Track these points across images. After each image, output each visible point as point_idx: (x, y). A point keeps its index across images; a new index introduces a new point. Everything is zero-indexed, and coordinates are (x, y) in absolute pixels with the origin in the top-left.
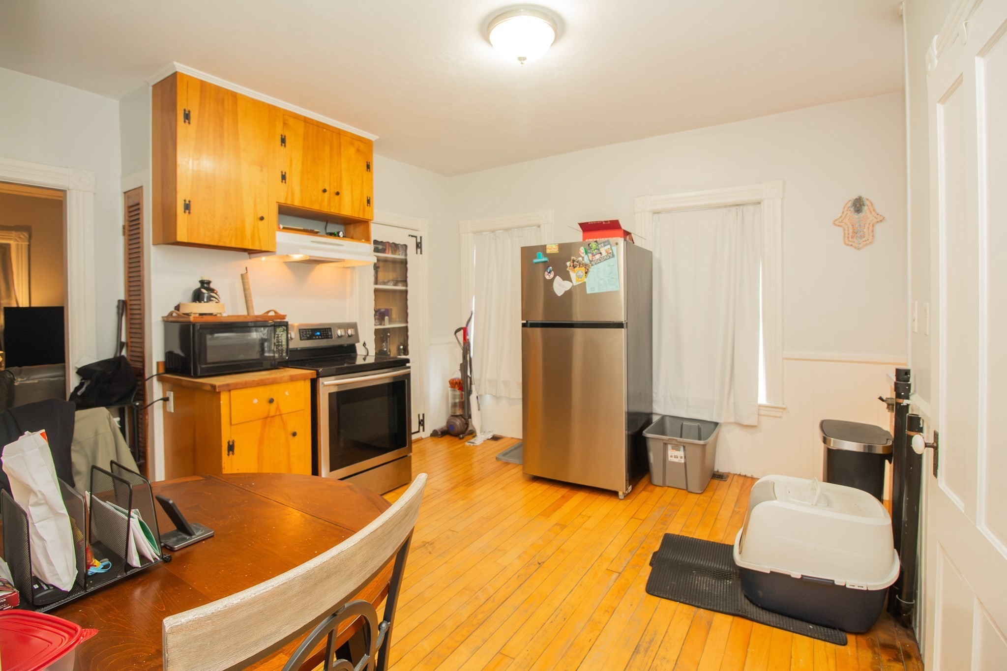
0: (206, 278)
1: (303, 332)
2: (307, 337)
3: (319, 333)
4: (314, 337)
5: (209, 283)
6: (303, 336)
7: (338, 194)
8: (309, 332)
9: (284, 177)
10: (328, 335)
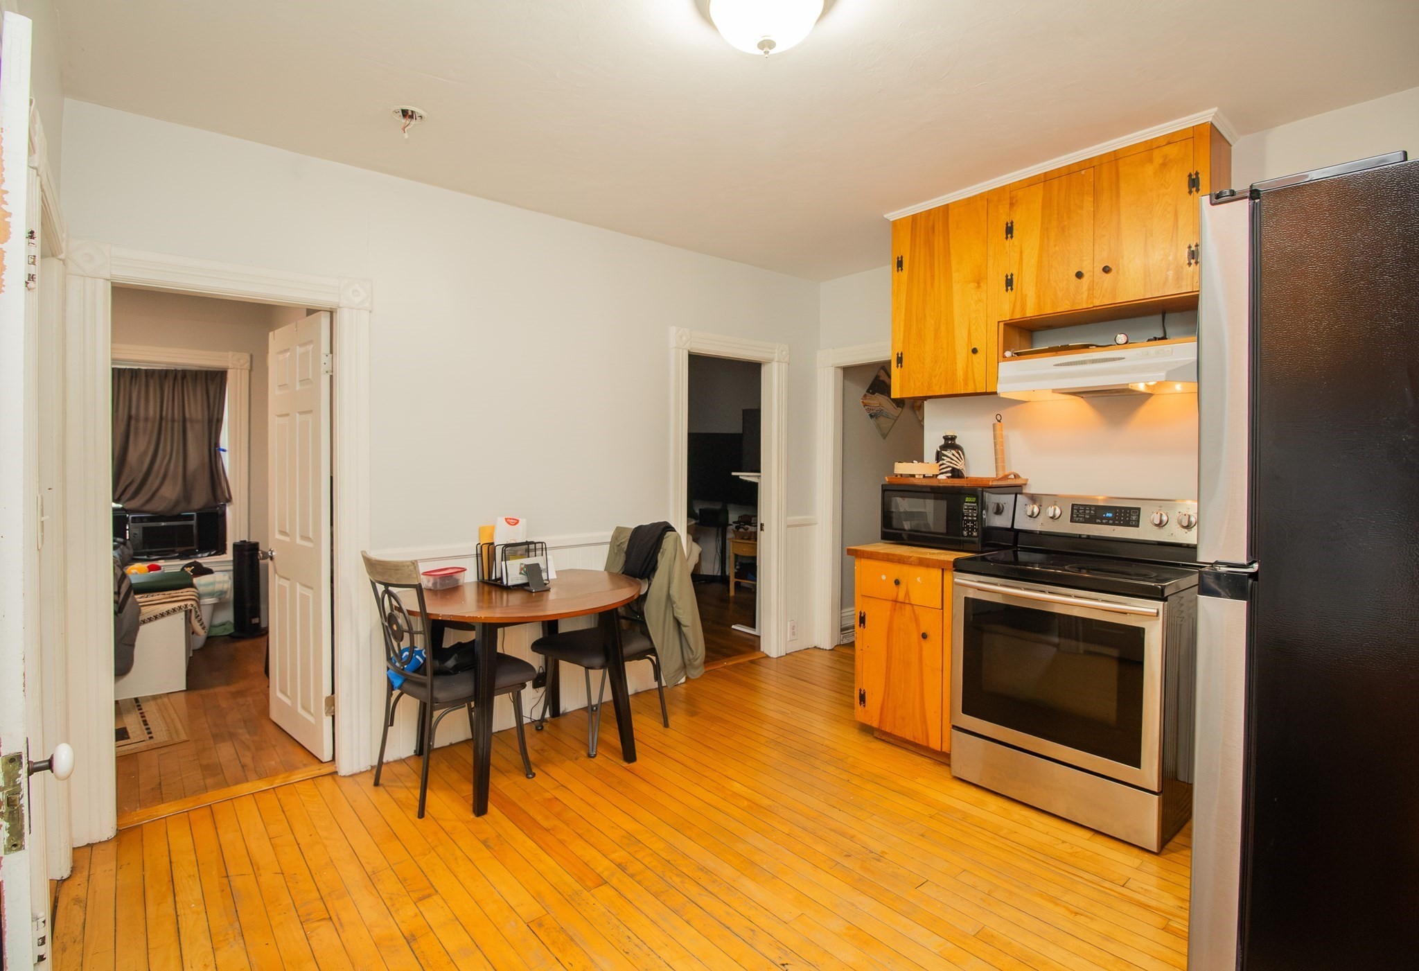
0: (950, 433)
1: (1078, 510)
2: (1084, 517)
3: (1109, 515)
4: (1098, 521)
5: (953, 438)
6: (1078, 516)
7: (1106, 270)
8: (1090, 510)
9: (1009, 283)
10: (1129, 520)
